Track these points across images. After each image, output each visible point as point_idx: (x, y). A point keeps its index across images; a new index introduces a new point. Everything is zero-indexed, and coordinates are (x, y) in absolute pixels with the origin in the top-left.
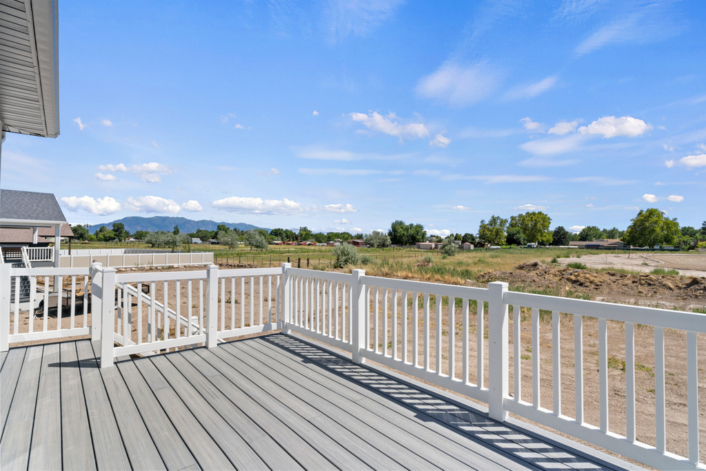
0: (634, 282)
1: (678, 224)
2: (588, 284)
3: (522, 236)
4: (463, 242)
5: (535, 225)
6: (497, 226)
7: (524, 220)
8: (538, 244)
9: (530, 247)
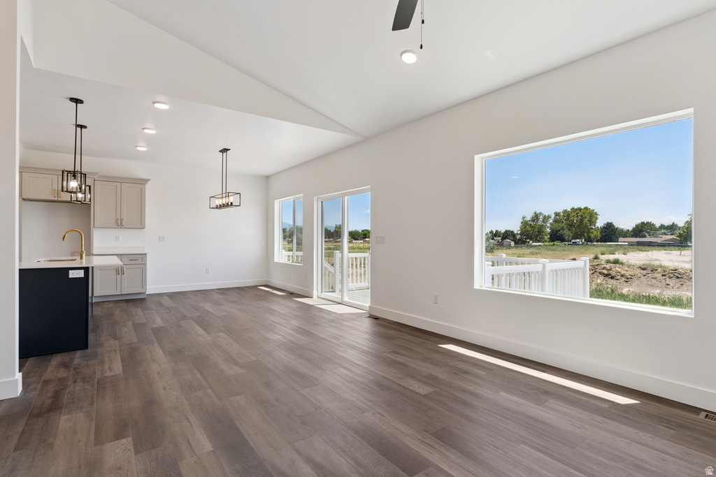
0: (663, 275)
2: (618, 277)
3: (567, 233)
4: (503, 239)
5: (581, 221)
6: (540, 223)
7: (568, 215)
8: (585, 241)
9: (575, 243)
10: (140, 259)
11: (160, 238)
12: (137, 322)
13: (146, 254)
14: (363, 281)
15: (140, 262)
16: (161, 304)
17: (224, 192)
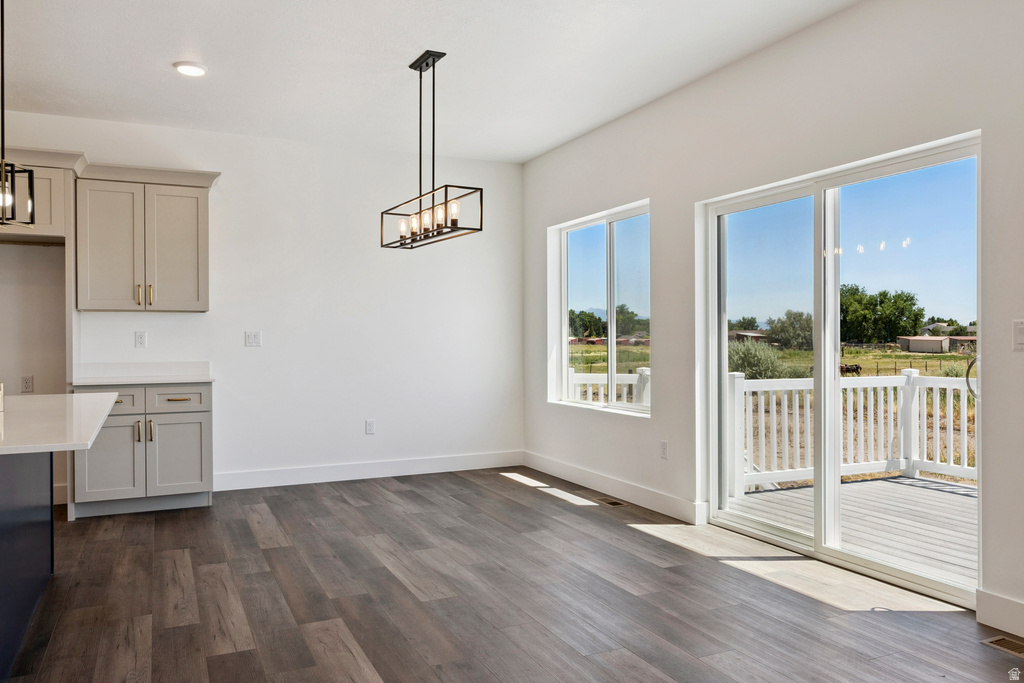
10: (195, 398)
11: (247, 336)
12: (172, 620)
13: (209, 384)
14: (850, 458)
15: (194, 405)
16: (244, 533)
17: (428, 187)
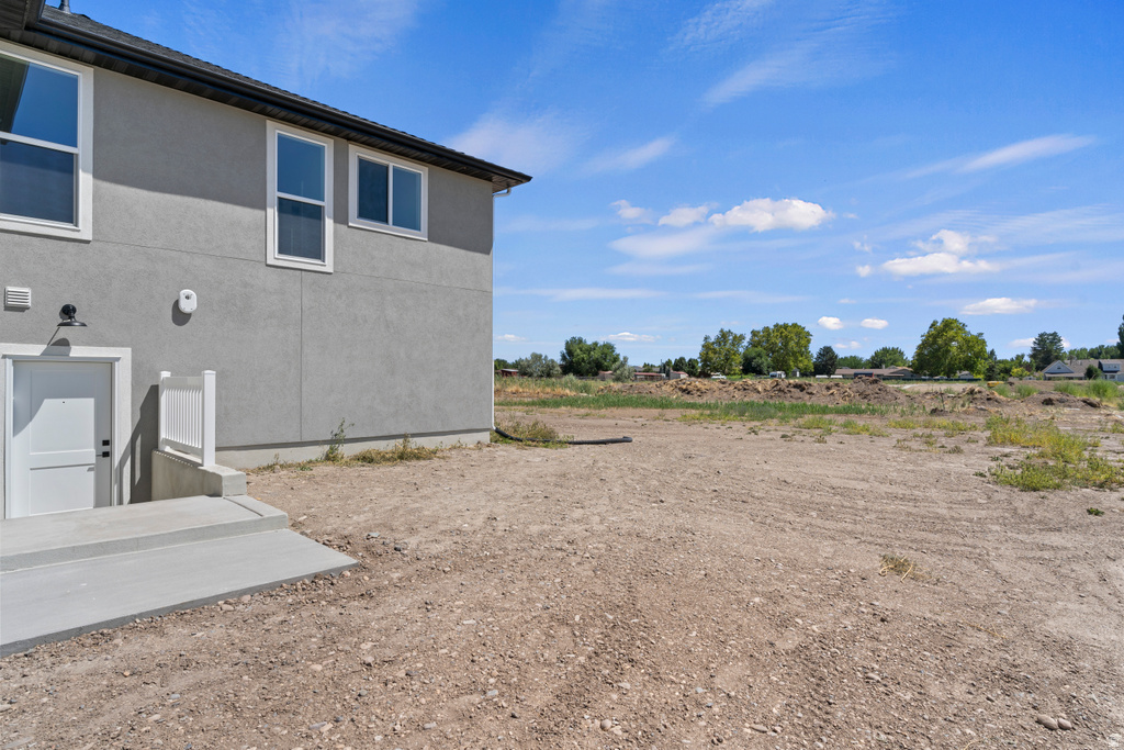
1: (984, 342)
3: (766, 361)
5: (786, 345)
6: (728, 346)
7: (770, 335)
9: (773, 376)
